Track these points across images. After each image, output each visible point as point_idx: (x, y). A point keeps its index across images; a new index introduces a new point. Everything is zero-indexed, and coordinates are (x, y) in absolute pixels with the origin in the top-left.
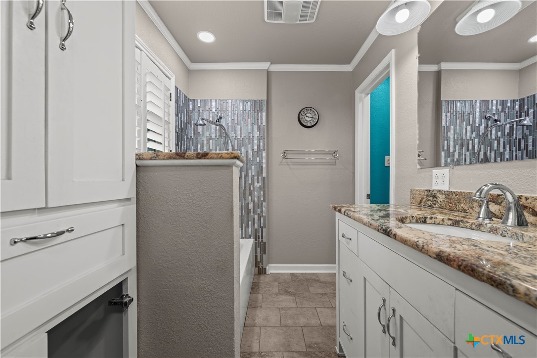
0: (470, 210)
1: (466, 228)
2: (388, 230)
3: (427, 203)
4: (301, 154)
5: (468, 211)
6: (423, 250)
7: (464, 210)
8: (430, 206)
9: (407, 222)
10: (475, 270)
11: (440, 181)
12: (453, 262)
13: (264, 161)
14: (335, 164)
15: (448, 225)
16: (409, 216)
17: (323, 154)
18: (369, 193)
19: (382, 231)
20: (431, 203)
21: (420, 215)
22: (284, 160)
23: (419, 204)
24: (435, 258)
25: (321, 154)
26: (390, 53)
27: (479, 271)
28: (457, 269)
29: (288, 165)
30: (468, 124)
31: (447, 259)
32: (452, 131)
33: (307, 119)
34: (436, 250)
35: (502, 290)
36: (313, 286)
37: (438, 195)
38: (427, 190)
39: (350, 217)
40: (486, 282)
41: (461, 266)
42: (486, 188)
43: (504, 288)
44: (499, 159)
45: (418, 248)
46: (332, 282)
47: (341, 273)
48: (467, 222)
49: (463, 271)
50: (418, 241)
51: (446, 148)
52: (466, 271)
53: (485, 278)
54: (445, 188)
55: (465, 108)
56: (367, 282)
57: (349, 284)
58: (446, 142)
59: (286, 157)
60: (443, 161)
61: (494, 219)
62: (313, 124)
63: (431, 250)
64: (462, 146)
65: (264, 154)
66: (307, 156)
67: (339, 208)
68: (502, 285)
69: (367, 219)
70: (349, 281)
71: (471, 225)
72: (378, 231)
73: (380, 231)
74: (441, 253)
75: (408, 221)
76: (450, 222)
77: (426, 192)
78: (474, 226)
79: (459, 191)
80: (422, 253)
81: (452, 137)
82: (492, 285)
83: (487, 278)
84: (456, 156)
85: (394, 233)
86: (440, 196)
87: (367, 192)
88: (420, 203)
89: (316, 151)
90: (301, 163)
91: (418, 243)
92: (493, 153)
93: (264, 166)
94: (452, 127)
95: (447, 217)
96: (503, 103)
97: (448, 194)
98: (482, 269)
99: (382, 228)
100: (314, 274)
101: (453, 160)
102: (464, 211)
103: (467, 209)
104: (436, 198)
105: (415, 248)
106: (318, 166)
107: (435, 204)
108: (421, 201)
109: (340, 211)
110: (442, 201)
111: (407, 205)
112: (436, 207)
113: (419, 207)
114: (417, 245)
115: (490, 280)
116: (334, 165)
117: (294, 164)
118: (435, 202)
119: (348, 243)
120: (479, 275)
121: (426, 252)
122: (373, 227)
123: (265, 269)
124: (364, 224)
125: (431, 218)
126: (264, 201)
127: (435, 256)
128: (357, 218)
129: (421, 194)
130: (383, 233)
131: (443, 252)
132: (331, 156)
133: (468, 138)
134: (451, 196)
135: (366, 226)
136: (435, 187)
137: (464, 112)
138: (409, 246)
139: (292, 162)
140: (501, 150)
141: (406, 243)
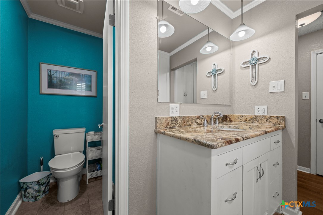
0: (192, 123)
3: (172, 125)
7: (190, 124)
8: (174, 127)
11: (174, 111)
20: (174, 125)
23: (166, 128)
37: (178, 119)
38: (171, 117)
77: (171, 118)
79: (188, 116)
86: (179, 119)
97: (183, 118)
104: (177, 121)
107: (177, 125)
108: (167, 125)
110: (180, 122)
112: (177, 127)
129: (167, 120)
134: (185, 119)
136: (172, 115)
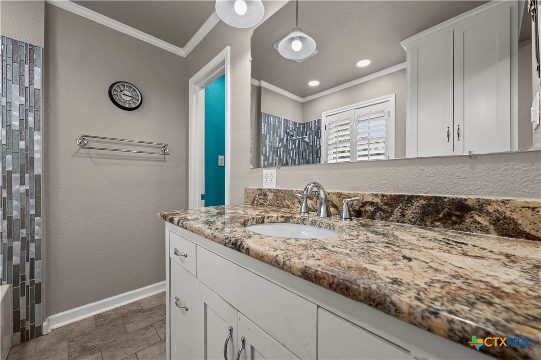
0: (292, 205)
1: (294, 223)
2: (239, 243)
3: (260, 201)
4: (115, 143)
5: (290, 207)
6: (285, 267)
7: (288, 205)
8: (262, 204)
9: (249, 225)
10: (349, 289)
11: (269, 180)
12: (322, 280)
13: (37, 147)
14: (165, 160)
15: (281, 222)
16: (250, 218)
17: (149, 147)
18: (204, 193)
19: (231, 246)
20: (263, 201)
21: (259, 215)
22: (83, 150)
23: (252, 203)
24: (299, 276)
25: (146, 146)
26: (225, 49)
27: (354, 289)
28: (328, 288)
29: (90, 157)
30: (277, 136)
31: (316, 277)
32: (268, 139)
33: (124, 97)
34: (300, 266)
35: (382, 310)
36: (133, 322)
37: (268, 193)
38: (259, 189)
39: (186, 228)
40: (364, 302)
41: (332, 284)
42: (310, 187)
43: (385, 308)
44: (293, 164)
45: (279, 264)
46: (160, 306)
47: (173, 301)
48: (295, 218)
49: (335, 290)
50: (277, 256)
51: (264, 153)
52: (339, 291)
53: (362, 298)
54: (273, 186)
55: (275, 123)
56: (207, 307)
57: (184, 313)
58: (264, 147)
59: (87, 146)
60: (262, 163)
61: (310, 212)
62: (133, 106)
63: (295, 267)
64: (274, 152)
65: (37, 137)
66: (125, 148)
67: (170, 217)
68: (383, 304)
69: (209, 230)
70: (184, 310)
71: (298, 220)
72: (225, 245)
73: (227, 245)
74: (307, 269)
75: (249, 223)
76: (282, 219)
77: (258, 191)
78: (300, 221)
79: (285, 189)
80: (283, 270)
81: (268, 145)
82: (370, 305)
83: (364, 297)
84: (271, 161)
85: (246, 246)
86: (270, 194)
87: (201, 192)
88: (253, 201)
89: (138, 142)
90: (114, 155)
91: (277, 258)
92: (290, 159)
93: (37, 156)
94: (268, 136)
95: (280, 215)
96: (295, 123)
97: (276, 192)
98: (356, 285)
99: (230, 241)
100: (134, 303)
101: (268, 164)
102: (288, 207)
103: (290, 205)
104: (267, 196)
105: (274, 265)
106: (142, 162)
107: (266, 202)
108: (254, 200)
109: (171, 221)
110: (271, 198)
111: (243, 204)
112: (267, 205)
113: (252, 205)
114: (277, 261)
115: (368, 300)
116: (163, 161)
117: (101, 157)
118: (265, 200)
119: (183, 261)
120: (355, 294)
121: (289, 269)
122: (218, 240)
123: (40, 327)
124: (206, 237)
125: (268, 217)
126: (38, 214)
127: (300, 274)
128: (195, 229)
129: (254, 193)
130: (232, 248)
131: (308, 267)
132: (159, 151)
133: (277, 146)
134: (278, 194)
135: (209, 239)
136: (266, 186)
137: (275, 125)
138: (267, 262)
139: (98, 154)
140: (294, 158)
141: (262, 259)
